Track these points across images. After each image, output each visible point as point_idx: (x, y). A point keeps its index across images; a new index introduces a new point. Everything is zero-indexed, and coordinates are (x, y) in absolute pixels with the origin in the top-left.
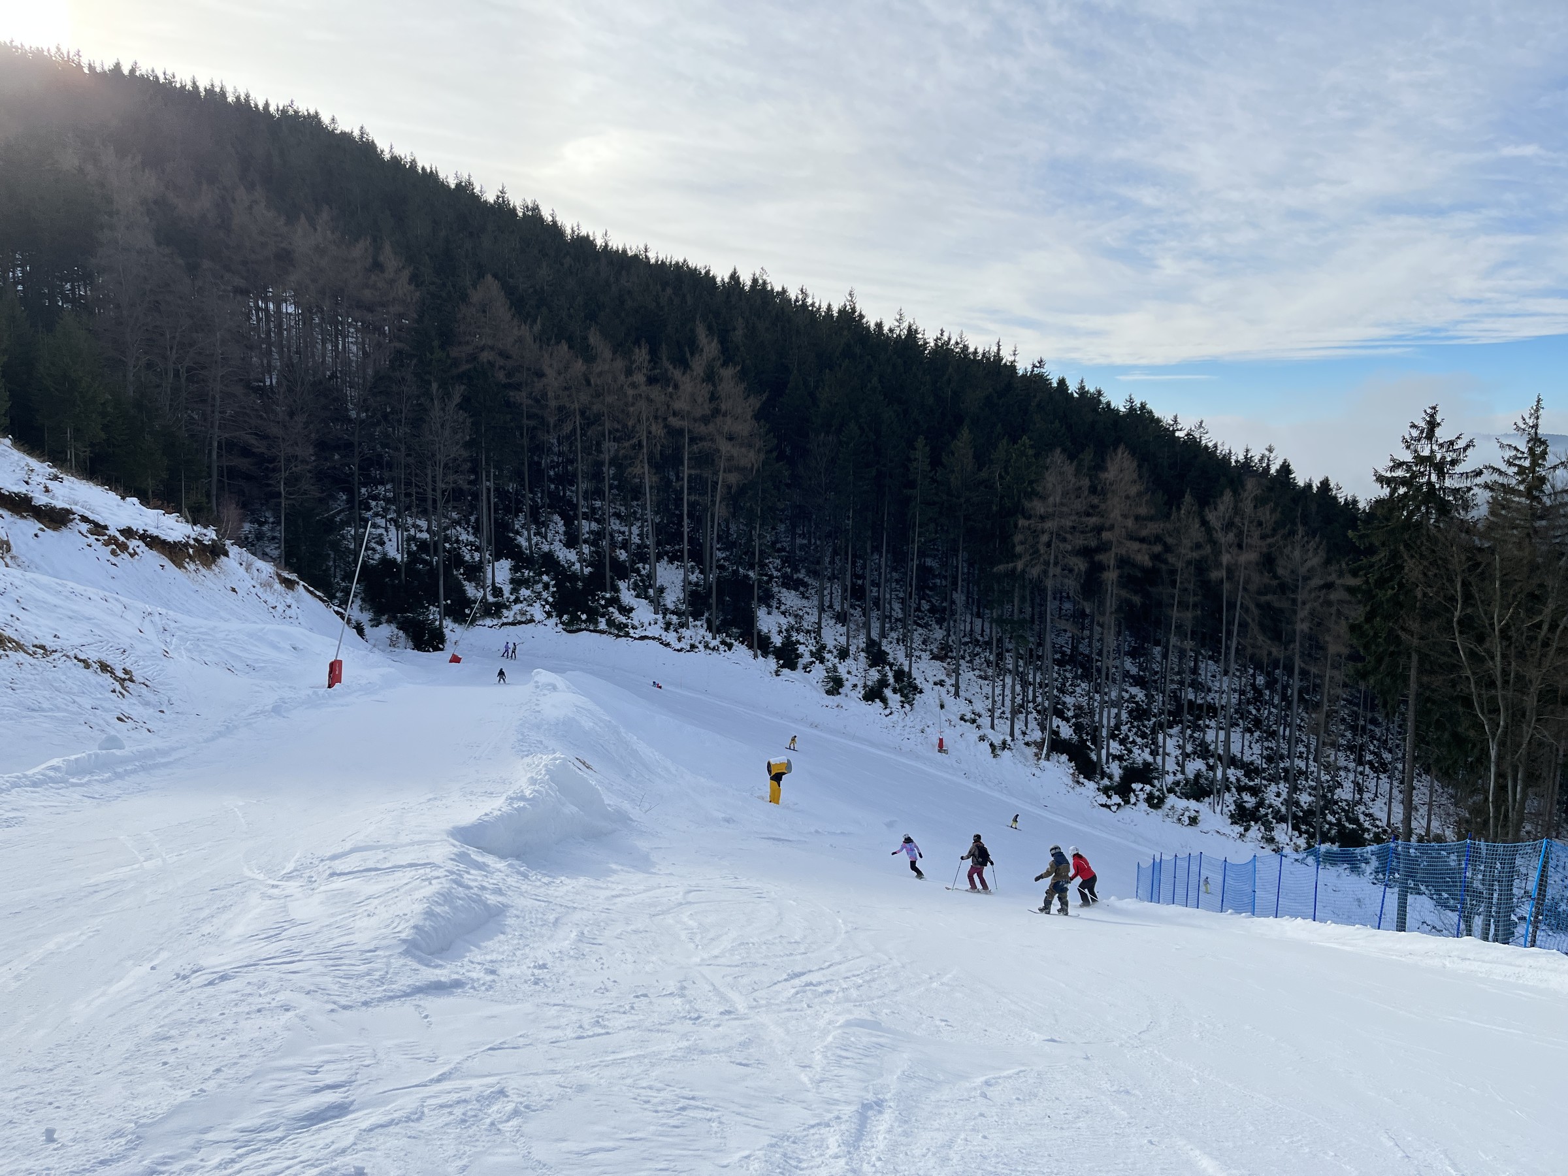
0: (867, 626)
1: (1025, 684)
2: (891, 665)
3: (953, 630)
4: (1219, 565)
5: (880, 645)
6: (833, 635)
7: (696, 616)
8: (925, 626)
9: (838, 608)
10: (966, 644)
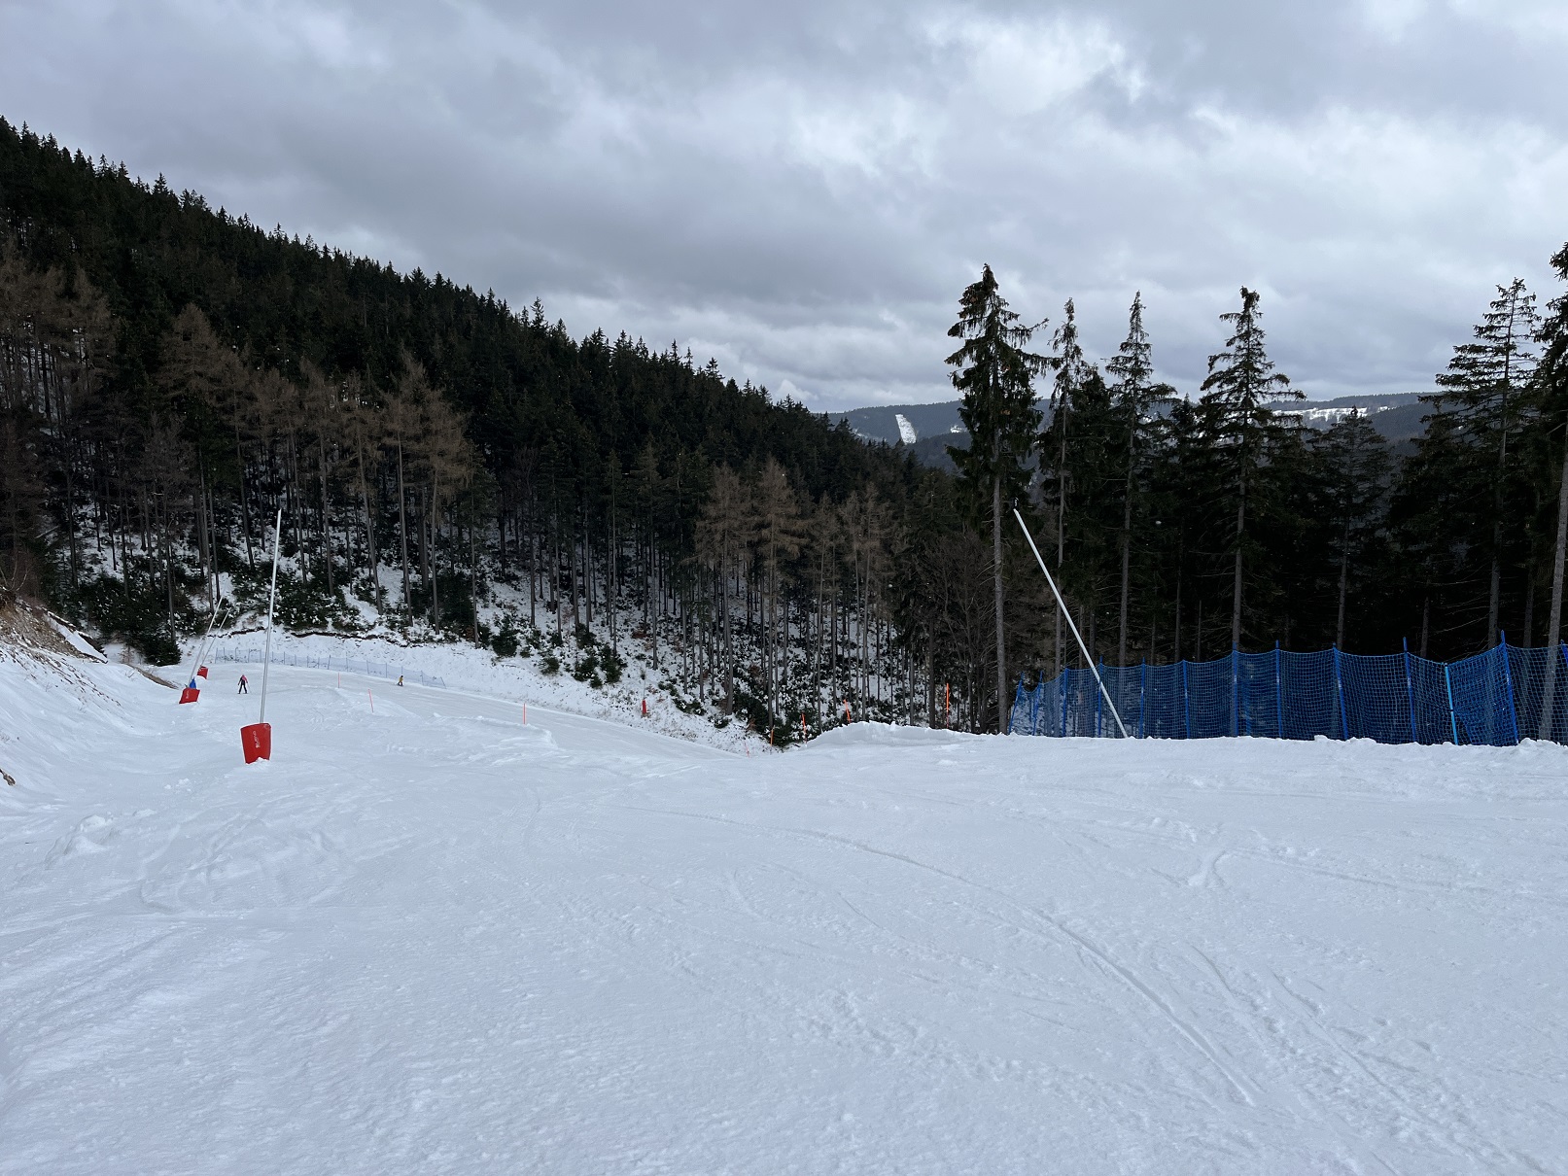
0: (575, 612)
1: (710, 653)
2: (599, 645)
3: (649, 611)
4: (851, 551)
5: (588, 629)
6: (545, 621)
7: (418, 612)
8: (626, 608)
9: (549, 599)
10: (662, 621)
